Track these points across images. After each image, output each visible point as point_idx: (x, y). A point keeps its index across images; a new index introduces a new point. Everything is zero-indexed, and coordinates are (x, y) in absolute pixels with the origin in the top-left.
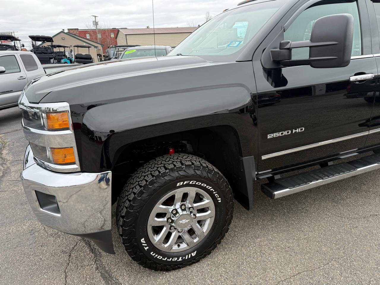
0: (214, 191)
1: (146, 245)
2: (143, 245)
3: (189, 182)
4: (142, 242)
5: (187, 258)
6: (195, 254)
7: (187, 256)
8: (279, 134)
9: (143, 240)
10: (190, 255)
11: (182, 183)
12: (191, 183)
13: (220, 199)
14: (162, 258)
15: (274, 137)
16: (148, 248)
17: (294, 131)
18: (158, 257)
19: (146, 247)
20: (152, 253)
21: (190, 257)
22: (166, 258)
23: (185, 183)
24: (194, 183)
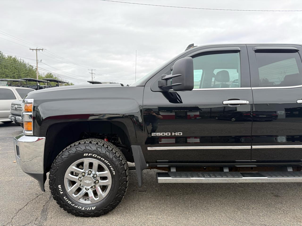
0: (110, 165)
1: (62, 190)
2: (60, 189)
3: (92, 155)
4: (59, 187)
5: (88, 209)
6: (94, 209)
7: (88, 208)
8: (161, 134)
9: (59, 186)
10: (91, 208)
11: (87, 154)
12: (93, 155)
13: (114, 172)
14: (71, 204)
15: (157, 135)
16: (62, 193)
17: (173, 134)
18: (69, 202)
19: (61, 191)
20: (65, 197)
21: (90, 209)
22: (74, 205)
23: (89, 155)
24: (96, 156)
